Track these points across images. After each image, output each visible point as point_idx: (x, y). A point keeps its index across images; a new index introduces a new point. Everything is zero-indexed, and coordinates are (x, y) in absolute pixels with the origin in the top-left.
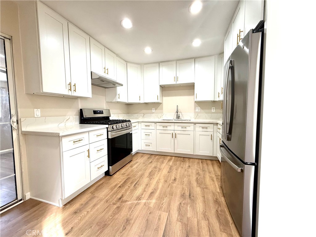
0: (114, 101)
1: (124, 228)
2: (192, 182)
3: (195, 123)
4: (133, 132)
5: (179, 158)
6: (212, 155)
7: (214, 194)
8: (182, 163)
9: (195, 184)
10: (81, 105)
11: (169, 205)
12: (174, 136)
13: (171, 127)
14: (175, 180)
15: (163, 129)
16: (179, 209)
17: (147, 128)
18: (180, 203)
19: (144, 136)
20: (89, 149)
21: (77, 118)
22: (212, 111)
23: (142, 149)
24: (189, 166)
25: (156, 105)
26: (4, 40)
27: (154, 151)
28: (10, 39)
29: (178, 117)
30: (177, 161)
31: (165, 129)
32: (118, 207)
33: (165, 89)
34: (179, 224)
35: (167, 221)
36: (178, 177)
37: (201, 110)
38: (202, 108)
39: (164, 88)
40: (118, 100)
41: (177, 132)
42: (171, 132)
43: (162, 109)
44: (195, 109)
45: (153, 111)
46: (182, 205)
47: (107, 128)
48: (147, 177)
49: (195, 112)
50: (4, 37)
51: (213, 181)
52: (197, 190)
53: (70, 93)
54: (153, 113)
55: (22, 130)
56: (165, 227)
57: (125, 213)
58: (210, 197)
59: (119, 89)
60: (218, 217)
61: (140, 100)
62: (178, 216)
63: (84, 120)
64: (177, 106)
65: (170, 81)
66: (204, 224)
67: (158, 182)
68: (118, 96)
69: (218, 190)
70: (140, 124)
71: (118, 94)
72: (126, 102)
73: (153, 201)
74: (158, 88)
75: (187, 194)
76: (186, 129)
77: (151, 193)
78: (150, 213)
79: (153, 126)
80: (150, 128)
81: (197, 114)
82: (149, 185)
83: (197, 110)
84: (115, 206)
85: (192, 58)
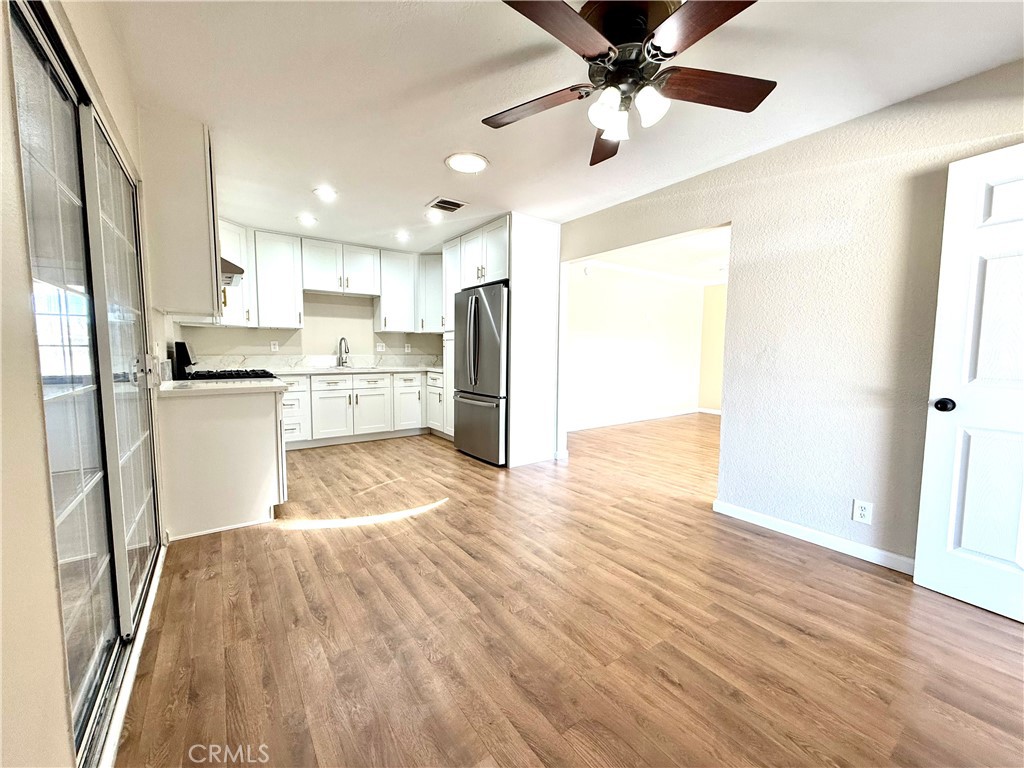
2: (422, 456)
9: (427, 457)
12: (354, 400)
14: (397, 461)
15: (328, 388)
16: (436, 473)
18: (432, 470)
22: (406, 351)
27: (307, 440)
29: (341, 363)
31: (332, 387)
33: (314, 300)
34: (447, 478)
37: (389, 349)
38: (388, 346)
40: (225, 322)
41: (359, 392)
42: (347, 393)
43: (300, 344)
44: (375, 347)
49: (376, 353)
61: (248, 319)
64: (344, 339)
65: (328, 284)
74: (300, 295)
75: (430, 464)
76: (377, 386)
79: (301, 384)
80: (295, 387)
81: (379, 356)
83: (379, 349)
85: (376, 248)
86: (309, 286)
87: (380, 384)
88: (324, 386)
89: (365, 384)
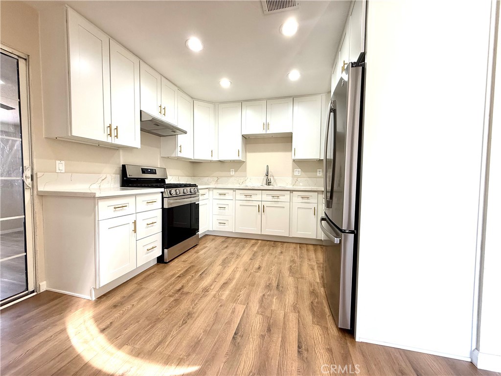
0: (173, 155)
1: (184, 322)
2: (283, 271)
3: (292, 191)
4: (200, 203)
5: (268, 242)
6: (315, 238)
7: (311, 285)
8: (272, 248)
9: (286, 273)
10: (123, 159)
11: (248, 296)
12: (262, 210)
13: (258, 197)
14: (259, 268)
15: (246, 199)
16: (261, 301)
17: (222, 197)
18: (264, 295)
19: (216, 210)
20: (135, 221)
21: (118, 178)
22: (318, 175)
23: (214, 229)
24: (282, 252)
25: (237, 165)
26: (18, 60)
27: (232, 232)
28: (26, 59)
29: (269, 183)
30: (265, 245)
31: (248, 199)
32: (176, 300)
33: (250, 141)
34: (259, 317)
35: (243, 314)
36: (264, 265)
37: (303, 173)
38: (303, 170)
39: (248, 140)
40: (180, 155)
41: (266, 204)
42: (257, 204)
43: (245, 171)
44: (293, 171)
45: (232, 173)
46: (266, 297)
47: (162, 193)
48: (220, 265)
49: (293, 176)
50: (18, 56)
51: (313, 269)
52: (290, 281)
53: (109, 140)
54: (232, 176)
55: (39, 190)
56: (241, 320)
57: (186, 307)
58: (306, 288)
59: (181, 138)
60: (313, 309)
61: (212, 156)
62: (260, 308)
63: (127, 182)
64: (268, 166)
65: (256, 129)
66: (293, 317)
67: (234, 271)
68: (179, 148)
69: (318, 280)
70: (211, 192)
71: (179, 145)
72: (191, 159)
73: (227, 293)
74: (240, 139)
75: (275, 284)
76: (278, 200)
77: (224, 284)
78: (221, 306)
79: (230, 195)
80: (227, 197)
81: (296, 178)
82: (221, 274)
83: (296, 173)
84: (172, 299)
85: (290, 97)
86: (244, 133)
87: (282, 198)
88: (243, 198)
89: (270, 198)
